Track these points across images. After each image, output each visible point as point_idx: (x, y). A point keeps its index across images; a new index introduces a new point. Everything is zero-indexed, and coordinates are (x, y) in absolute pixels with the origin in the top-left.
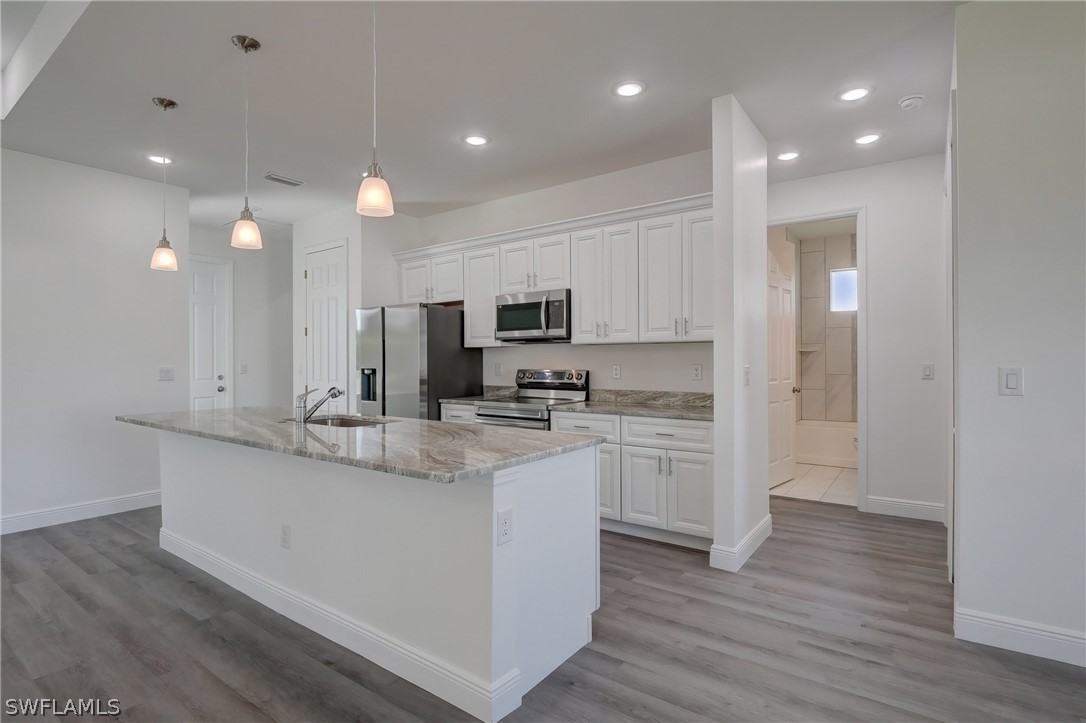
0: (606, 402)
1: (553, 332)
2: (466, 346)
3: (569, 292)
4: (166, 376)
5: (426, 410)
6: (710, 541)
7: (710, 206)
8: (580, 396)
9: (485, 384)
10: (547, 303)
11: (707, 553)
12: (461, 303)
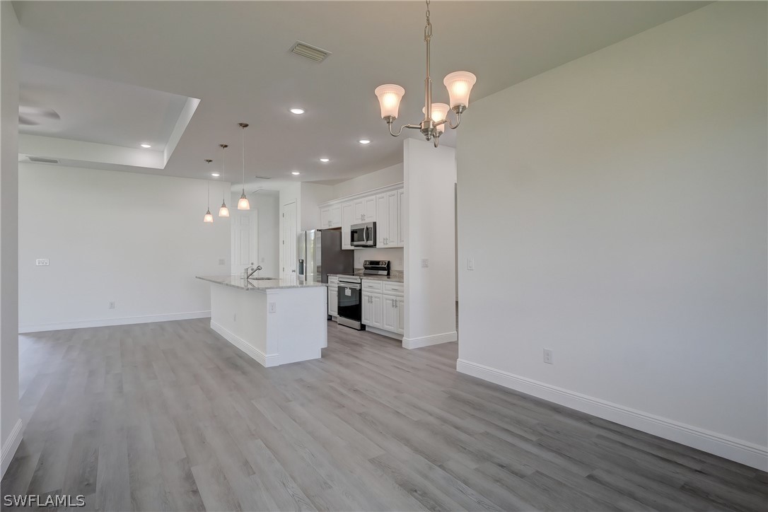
0: (395, 276)
1: (370, 243)
2: (343, 249)
3: (375, 224)
4: (222, 262)
5: (320, 279)
6: (403, 336)
7: (403, 187)
8: (385, 273)
9: (355, 267)
10: (367, 229)
11: (401, 341)
12: (340, 228)
